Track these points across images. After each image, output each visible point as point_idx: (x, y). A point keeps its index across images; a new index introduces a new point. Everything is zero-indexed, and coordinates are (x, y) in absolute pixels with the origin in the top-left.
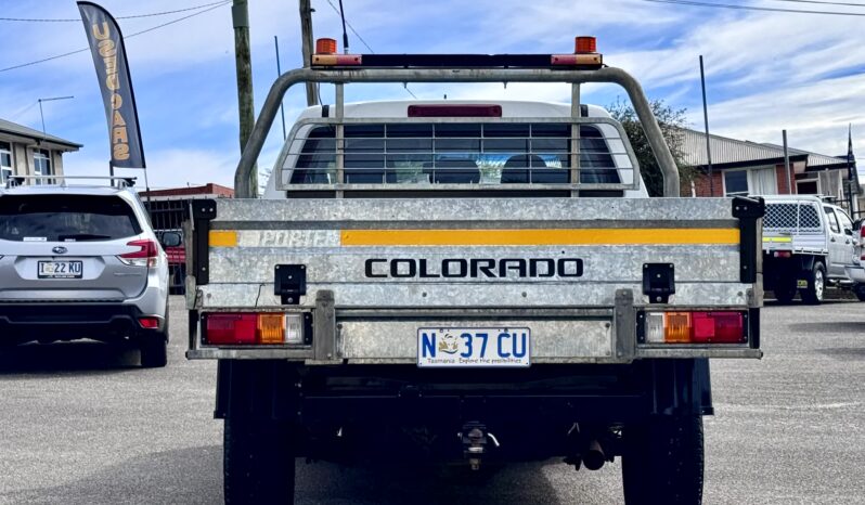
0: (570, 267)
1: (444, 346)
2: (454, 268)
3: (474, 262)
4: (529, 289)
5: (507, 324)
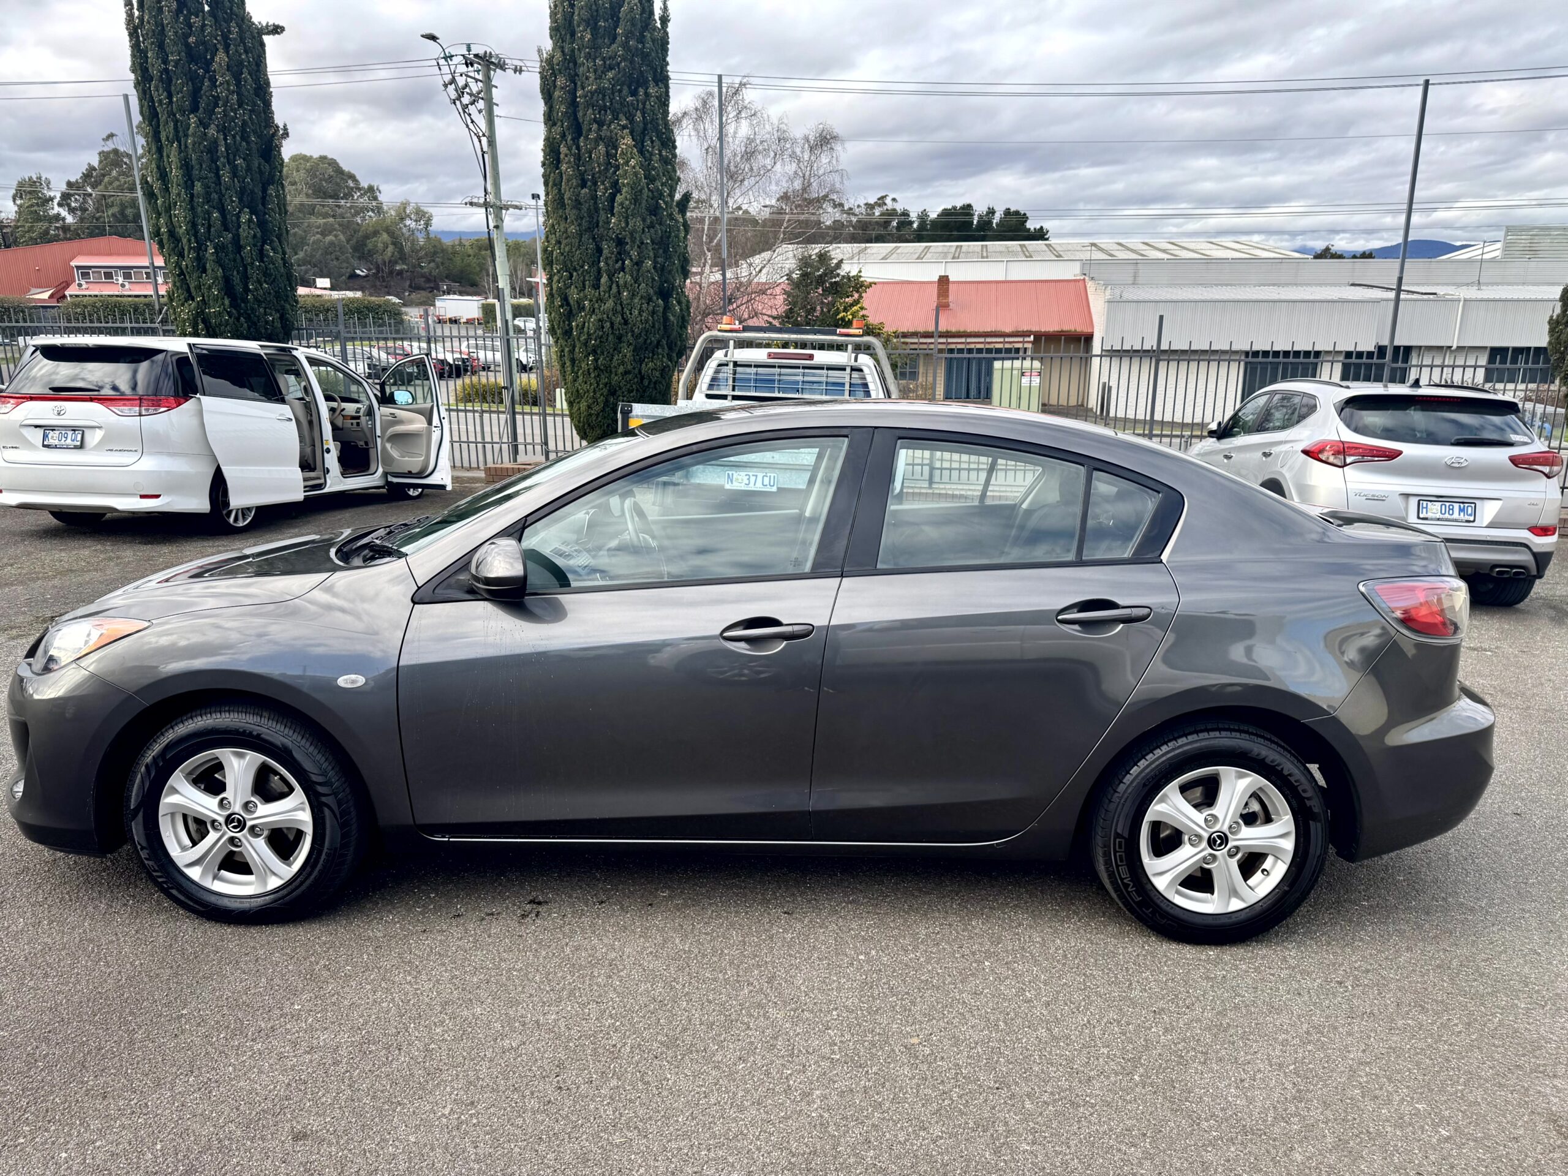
5: (767, 470)
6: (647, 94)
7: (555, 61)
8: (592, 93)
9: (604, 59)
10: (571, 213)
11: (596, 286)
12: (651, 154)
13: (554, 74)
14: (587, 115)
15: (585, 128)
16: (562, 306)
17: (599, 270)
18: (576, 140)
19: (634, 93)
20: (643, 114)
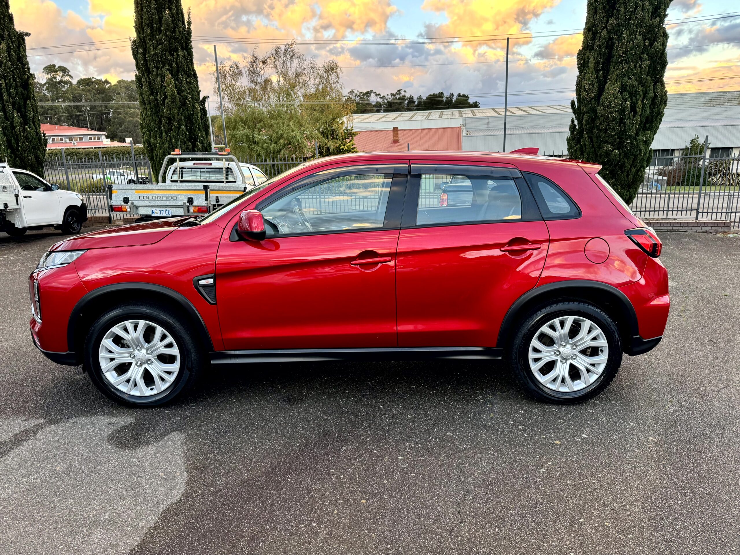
1: (156, 212)
2: (154, 198)
3: (158, 197)
4: (167, 202)
5: (167, 208)
6: (178, 55)
7: (137, 42)
8: (153, 55)
9: (157, 41)
10: (148, 107)
13: (136, 48)
14: (152, 65)
15: (151, 70)
16: (148, 147)
17: (161, 131)
19: (172, 55)
20: (176, 64)
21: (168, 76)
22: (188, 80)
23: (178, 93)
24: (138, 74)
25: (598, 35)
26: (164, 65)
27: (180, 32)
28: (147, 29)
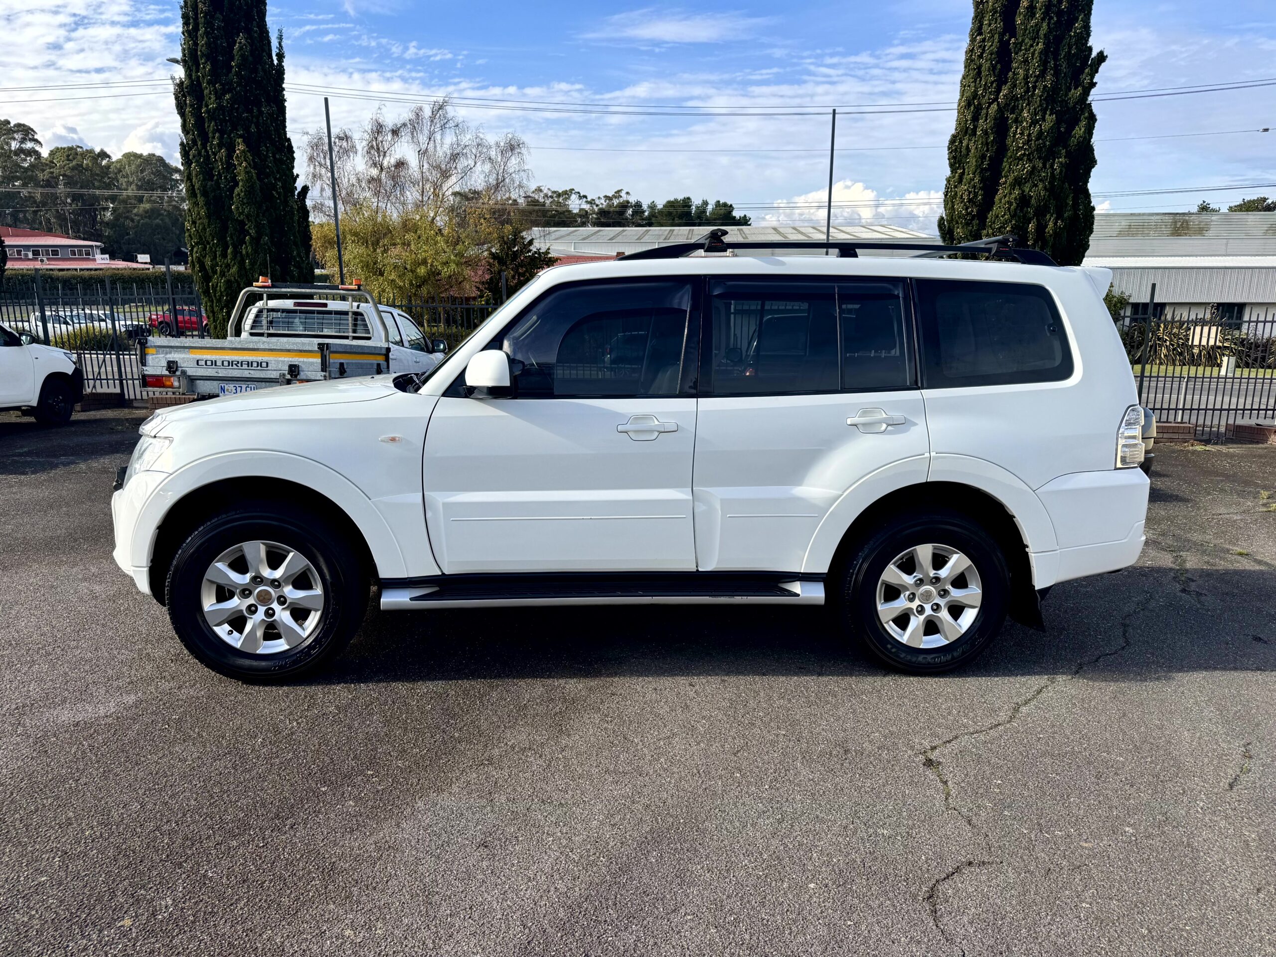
0: (264, 365)
1: (228, 390)
2: (226, 363)
3: (232, 362)
4: (250, 371)
5: (249, 383)
6: (261, 113)
7: (184, 86)
8: (215, 109)
9: (221, 84)
10: (201, 200)
11: (224, 255)
12: (267, 156)
13: (184, 96)
14: (211, 126)
15: (210, 135)
16: (200, 271)
17: (226, 243)
18: (204, 146)
19: (250, 111)
20: (257, 126)
21: (240, 147)
22: (277, 156)
23: (259, 178)
24: (185, 141)
25: (984, 111)
26: (235, 128)
27: (264, 71)
28: (206, 63)
